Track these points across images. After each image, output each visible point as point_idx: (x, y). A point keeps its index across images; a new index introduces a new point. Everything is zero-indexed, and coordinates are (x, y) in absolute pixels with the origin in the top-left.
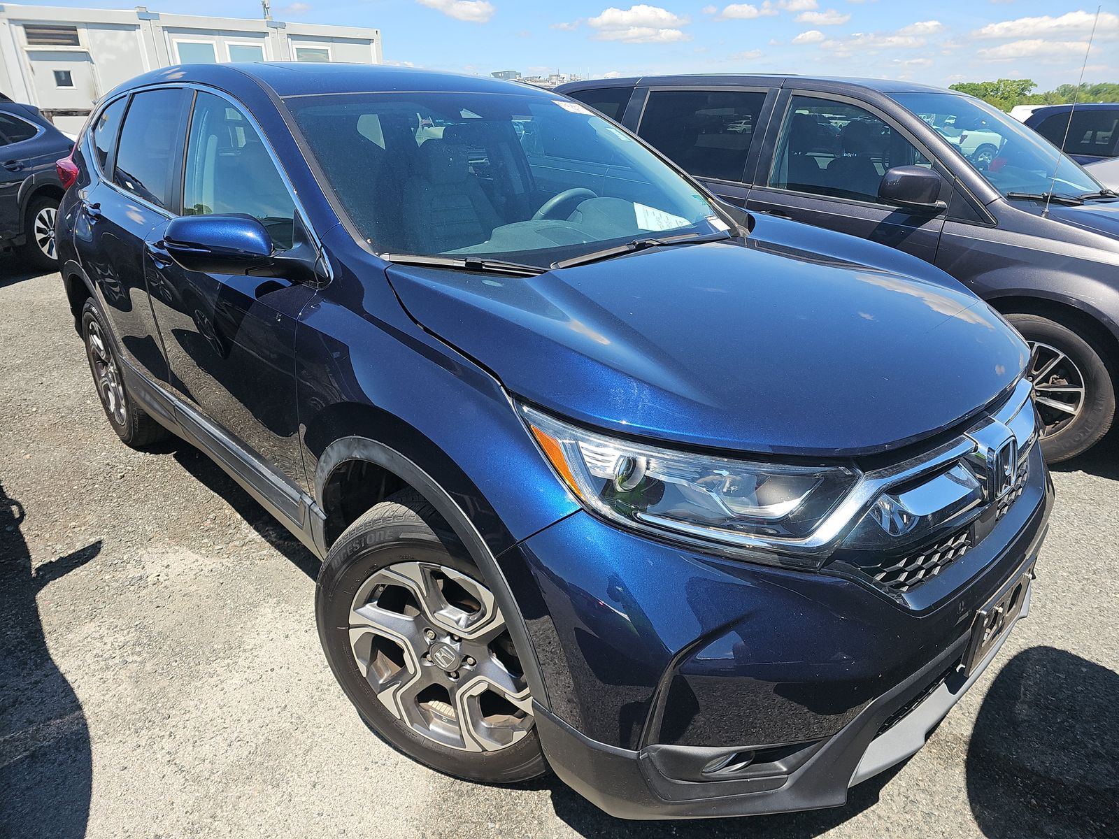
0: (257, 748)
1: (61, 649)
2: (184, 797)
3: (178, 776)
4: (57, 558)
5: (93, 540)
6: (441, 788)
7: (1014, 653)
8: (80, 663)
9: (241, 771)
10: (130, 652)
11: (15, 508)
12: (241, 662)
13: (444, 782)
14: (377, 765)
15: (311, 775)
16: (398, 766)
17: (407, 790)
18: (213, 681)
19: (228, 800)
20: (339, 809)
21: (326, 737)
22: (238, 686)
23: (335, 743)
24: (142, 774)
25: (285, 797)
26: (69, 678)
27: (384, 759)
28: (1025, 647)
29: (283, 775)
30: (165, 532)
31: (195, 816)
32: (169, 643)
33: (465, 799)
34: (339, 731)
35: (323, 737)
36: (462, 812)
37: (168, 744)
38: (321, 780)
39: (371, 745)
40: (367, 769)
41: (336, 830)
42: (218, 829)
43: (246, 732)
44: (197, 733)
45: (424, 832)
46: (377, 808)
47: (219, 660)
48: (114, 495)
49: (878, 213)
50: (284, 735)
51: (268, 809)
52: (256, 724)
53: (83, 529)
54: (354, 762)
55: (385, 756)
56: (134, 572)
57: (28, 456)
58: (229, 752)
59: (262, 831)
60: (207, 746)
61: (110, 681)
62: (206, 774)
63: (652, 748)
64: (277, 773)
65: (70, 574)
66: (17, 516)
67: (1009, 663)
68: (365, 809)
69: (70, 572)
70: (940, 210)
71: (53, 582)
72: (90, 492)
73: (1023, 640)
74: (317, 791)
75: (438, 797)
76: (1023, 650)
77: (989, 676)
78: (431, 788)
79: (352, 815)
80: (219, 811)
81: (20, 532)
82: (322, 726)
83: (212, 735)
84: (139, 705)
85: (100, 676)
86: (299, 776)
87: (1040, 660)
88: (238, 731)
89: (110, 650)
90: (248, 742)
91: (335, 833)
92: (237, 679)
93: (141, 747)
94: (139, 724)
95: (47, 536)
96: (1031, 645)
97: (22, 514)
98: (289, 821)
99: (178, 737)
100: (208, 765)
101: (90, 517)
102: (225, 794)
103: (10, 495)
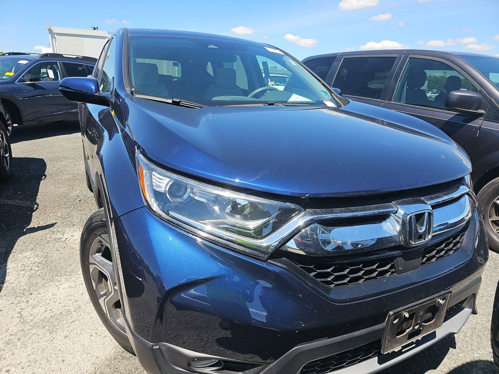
0: (55, 315)
1: (13, 260)
2: (14, 328)
3: (18, 319)
4: (37, 226)
5: (54, 222)
6: (117, 352)
7: (468, 360)
8: (15, 266)
9: (42, 323)
10: (36, 266)
11: (36, 206)
12: (73, 279)
13: (120, 350)
14: (97, 335)
15: (68, 332)
16: (105, 338)
17: (102, 350)
18: (57, 284)
19: (29, 334)
20: (68, 350)
21: (84, 317)
22: (65, 288)
23: (86, 321)
24: (6, 315)
25: (51, 339)
26: (8, 271)
27: (102, 333)
28: (477, 359)
29: (57, 329)
30: (81, 223)
31: (12, 338)
32: (52, 265)
33: (124, 361)
34: (91, 316)
35: (83, 317)
36: (119, 366)
37: (23, 305)
38: (70, 335)
39: (100, 325)
40: (91, 336)
41: (61, 359)
42: (17, 345)
43: (55, 307)
44: (37, 303)
45: (96, 371)
46: (84, 354)
47: (65, 276)
48: (72, 207)
49: (446, 115)
50: (69, 312)
51: (41, 342)
52: (61, 305)
53: (54, 217)
54: (88, 331)
55: (103, 332)
56: (59, 236)
57: (53, 189)
58: (44, 314)
59: (33, 351)
60: (37, 309)
61: (21, 275)
62: (29, 321)
63: (162, 344)
64: (55, 328)
65: (37, 232)
66: (35, 209)
67: (462, 365)
68: (79, 353)
69: (37, 231)
70: (481, 115)
71: (29, 234)
72: (65, 204)
73: (477, 355)
74: (65, 340)
75: (113, 356)
76: (475, 360)
77: (445, 370)
78: (113, 352)
79: (72, 354)
80: (23, 338)
81: (32, 215)
82: (86, 312)
83: (42, 305)
84: (25, 287)
85: (19, 273)
86: (63, 331)
87: (484, 368)
88: (53, 306)
89: (29, 263)
90: (53, 312)
91: (59, 360)
92: (66, 285)
93: (13, 304)
94: (19, 295)
95: (40, 218)
96: (482, 359)
97: (37, 208)
98: (46, 350)
99: (29, 303)
100: (32, 317)
101: (59, 213)
102: (30, 331)
103: (37, 201)
